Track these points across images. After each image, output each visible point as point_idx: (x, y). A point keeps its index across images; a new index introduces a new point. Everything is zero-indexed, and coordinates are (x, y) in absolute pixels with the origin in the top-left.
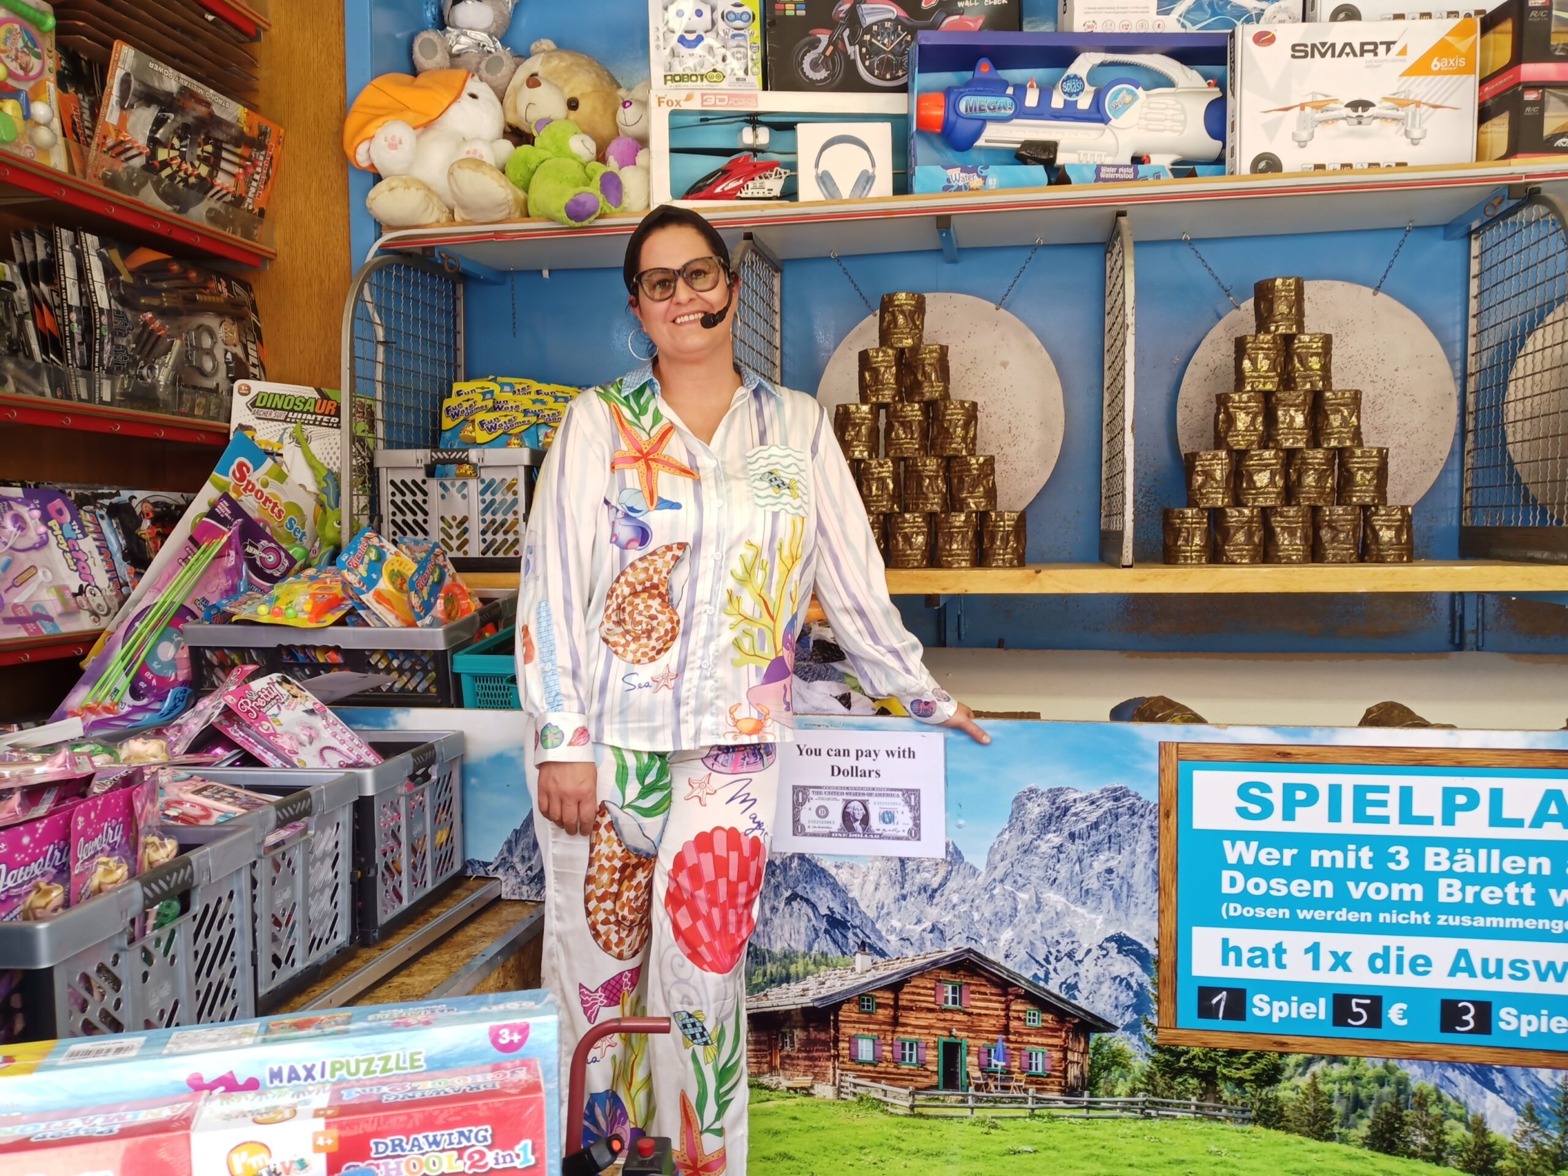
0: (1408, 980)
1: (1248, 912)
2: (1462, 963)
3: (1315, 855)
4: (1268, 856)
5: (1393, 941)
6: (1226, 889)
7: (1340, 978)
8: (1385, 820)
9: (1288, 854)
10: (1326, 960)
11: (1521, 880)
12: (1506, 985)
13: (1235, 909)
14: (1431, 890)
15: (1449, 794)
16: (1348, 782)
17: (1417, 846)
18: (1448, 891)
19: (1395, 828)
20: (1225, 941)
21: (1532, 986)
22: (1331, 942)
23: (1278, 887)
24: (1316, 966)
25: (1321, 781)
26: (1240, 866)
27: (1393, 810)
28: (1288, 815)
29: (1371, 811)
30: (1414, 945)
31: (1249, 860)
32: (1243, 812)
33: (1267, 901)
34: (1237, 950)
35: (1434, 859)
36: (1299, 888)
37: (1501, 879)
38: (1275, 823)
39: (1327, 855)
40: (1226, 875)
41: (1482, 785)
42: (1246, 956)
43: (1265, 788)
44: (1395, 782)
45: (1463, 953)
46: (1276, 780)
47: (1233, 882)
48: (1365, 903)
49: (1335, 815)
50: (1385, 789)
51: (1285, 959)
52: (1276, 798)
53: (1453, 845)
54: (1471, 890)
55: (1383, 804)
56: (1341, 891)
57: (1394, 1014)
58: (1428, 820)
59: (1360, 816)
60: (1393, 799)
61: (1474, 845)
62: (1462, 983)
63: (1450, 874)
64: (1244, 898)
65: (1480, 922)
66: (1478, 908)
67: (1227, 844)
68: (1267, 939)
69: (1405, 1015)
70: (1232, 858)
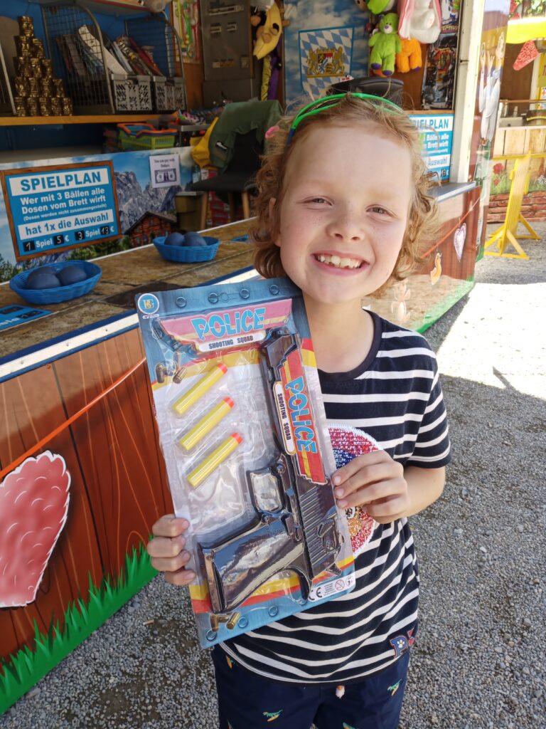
0: (67, 229)
1: (30, 218)
2: (77, 222)
3: (42, 198)
4: (32, 201)
5: (62, 219)
6: (24, 213)
7: (53, 232)
8: (54, 186)
9: (36, 199)
10: (50, 228)
11: (84, 197)
12: (86, 225)
13: (27, 218)
14: (68, 204)
15: (67, 177)
16: (45, 176)
17: (63, 192)
18: (71, 203)
19: (57, 188)
20: (26, 228)
21: (90, 224)
22: (50, 222)
23: (36, 209)
24: (48, 230)
25: (39, 177)
26: (26, 205)
27: (56, 183)
28: (34, 188)
29: (52, 184)
30: (67, 219)
31: (27, 203)
32: (23, 189)
33: (34, 214)
34: (30, 230)
35: (67, 195)
36: (40, 209)
37: (80, 198)
38: (31, 191)
39: (44, 198)
40: (23, 208)
41: (72, 173)
42: (32, 231)
43: (27, 181)
44: (55, 175)
45: (76, 219)
46: (29, 178)
47: (25, 210)
48: (55, 210)
49: (44, 187)
50: (53, 178)
51: (41, 229)
52: (30, 183)
53: (69, 190)
54: (75, 202)
55: (53, 182)
56: (49, 208)
57: (66, 238)
58: (63, 185)
59: (50, 186)
60: (55, 180)
61: (74, 190)
62: (78, 227)
63: (70, 199)
64: (29, 214)
65: (78, 210)
66: (77, 207)
67: (21, 199)
68: (35, 225)
69: (68, 238)
70: (23, 203)
